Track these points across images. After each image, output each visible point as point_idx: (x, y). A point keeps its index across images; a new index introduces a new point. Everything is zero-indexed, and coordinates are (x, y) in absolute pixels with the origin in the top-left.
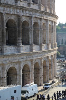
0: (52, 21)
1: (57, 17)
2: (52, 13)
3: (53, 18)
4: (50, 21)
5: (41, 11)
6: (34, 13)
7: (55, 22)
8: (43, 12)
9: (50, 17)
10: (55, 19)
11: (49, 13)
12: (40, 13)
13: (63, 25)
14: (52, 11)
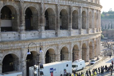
0: (97, 10)
1: (101, 7)
2: (97, 3)
3: (98, 7)
4: (95, 10)
5: (88, 2)
6: (82, 4)
7: (99, 11)
8: (90, 2)
9: (96, 7)
10: (100, 8)
11: (95, 4)
12: (87, 3)
13: (106, 13)
14: (98, 2)
